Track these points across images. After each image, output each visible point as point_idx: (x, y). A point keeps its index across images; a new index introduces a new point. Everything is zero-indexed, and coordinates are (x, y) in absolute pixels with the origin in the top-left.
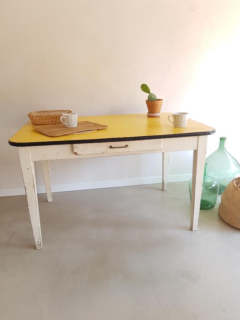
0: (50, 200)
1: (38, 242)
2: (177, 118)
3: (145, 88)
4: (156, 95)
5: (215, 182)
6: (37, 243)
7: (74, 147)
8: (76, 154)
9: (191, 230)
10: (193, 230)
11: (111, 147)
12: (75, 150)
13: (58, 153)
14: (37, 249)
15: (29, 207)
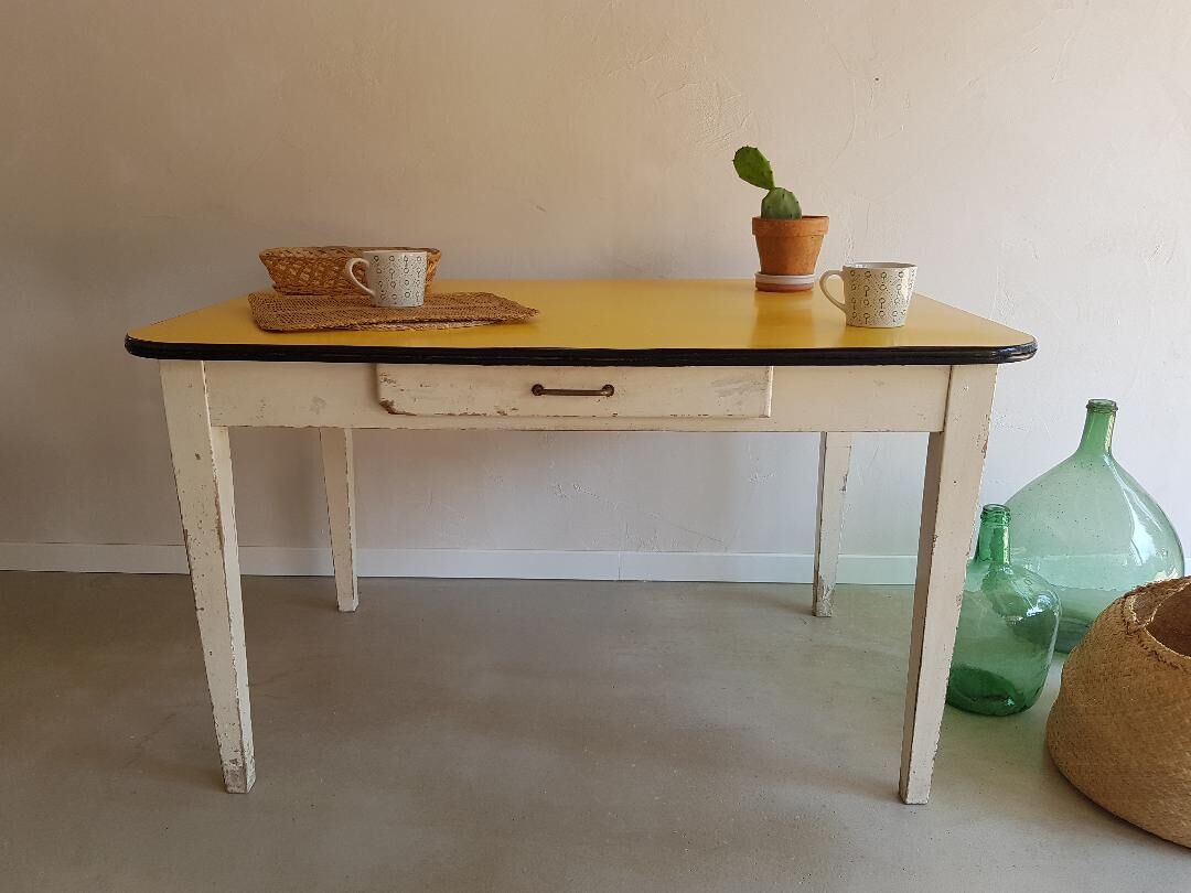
0: (349, 602)
1: (235, 762)
2: (863, 285)
3: (751, 165)
4: (798, 198)
5: (1044, 599)
6: (229, 767)
7: (381, 379)
8: (387, 407)
9: (901, 797)
10: (908, 801)
11: (538, 390)
12: (386, 393)
13: (316, 400)
14: (229, 789)
15: (199, 612)
